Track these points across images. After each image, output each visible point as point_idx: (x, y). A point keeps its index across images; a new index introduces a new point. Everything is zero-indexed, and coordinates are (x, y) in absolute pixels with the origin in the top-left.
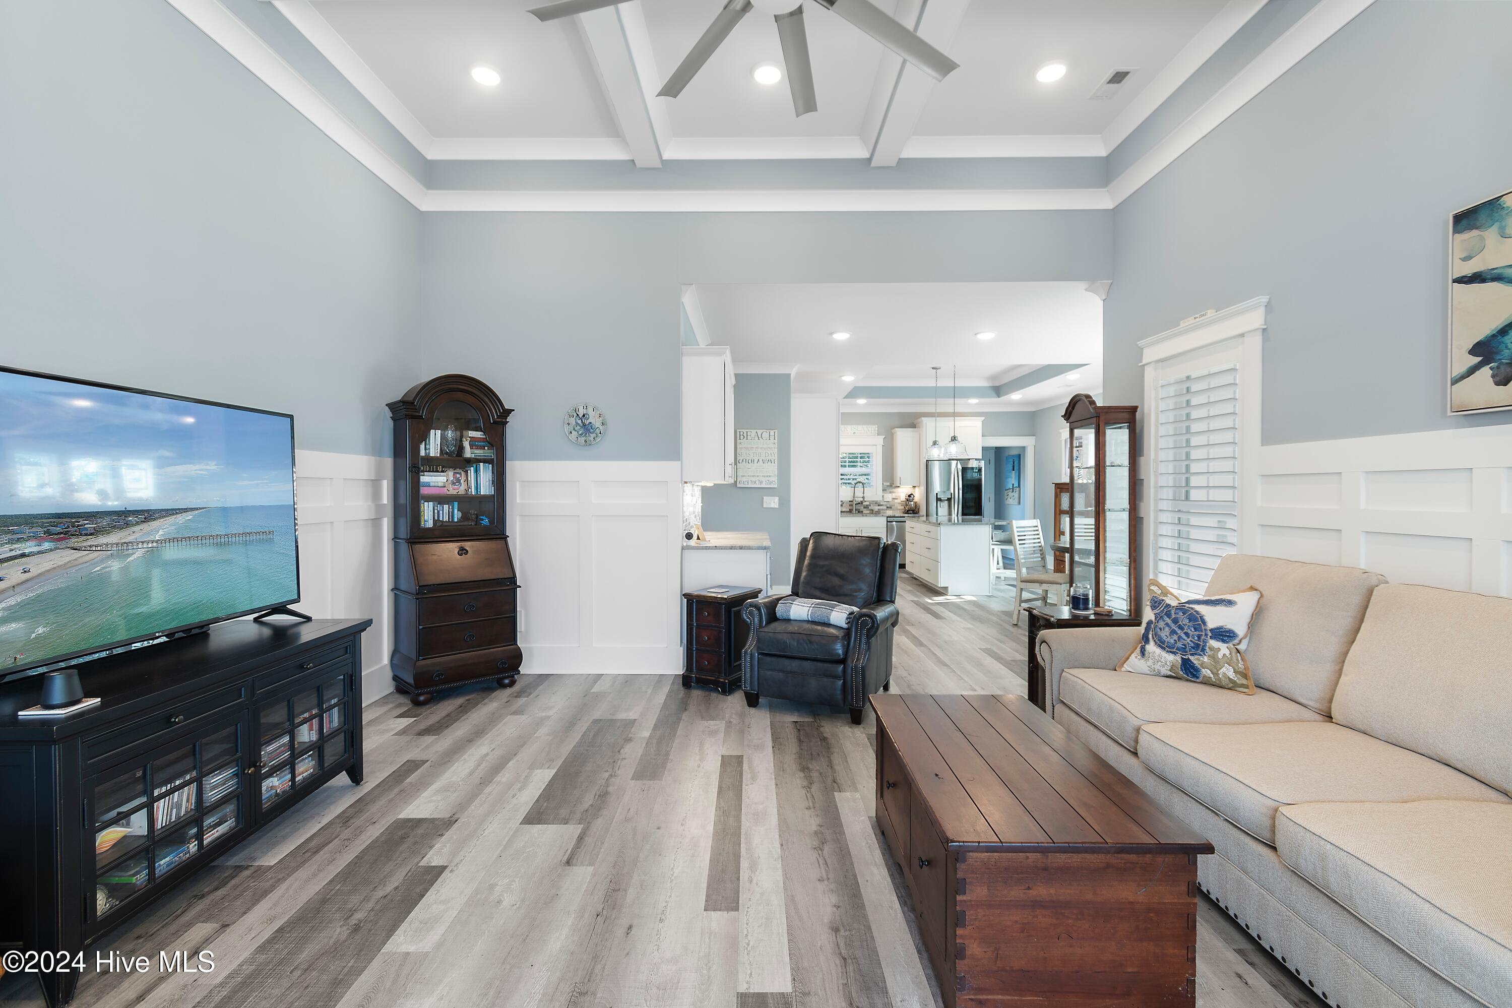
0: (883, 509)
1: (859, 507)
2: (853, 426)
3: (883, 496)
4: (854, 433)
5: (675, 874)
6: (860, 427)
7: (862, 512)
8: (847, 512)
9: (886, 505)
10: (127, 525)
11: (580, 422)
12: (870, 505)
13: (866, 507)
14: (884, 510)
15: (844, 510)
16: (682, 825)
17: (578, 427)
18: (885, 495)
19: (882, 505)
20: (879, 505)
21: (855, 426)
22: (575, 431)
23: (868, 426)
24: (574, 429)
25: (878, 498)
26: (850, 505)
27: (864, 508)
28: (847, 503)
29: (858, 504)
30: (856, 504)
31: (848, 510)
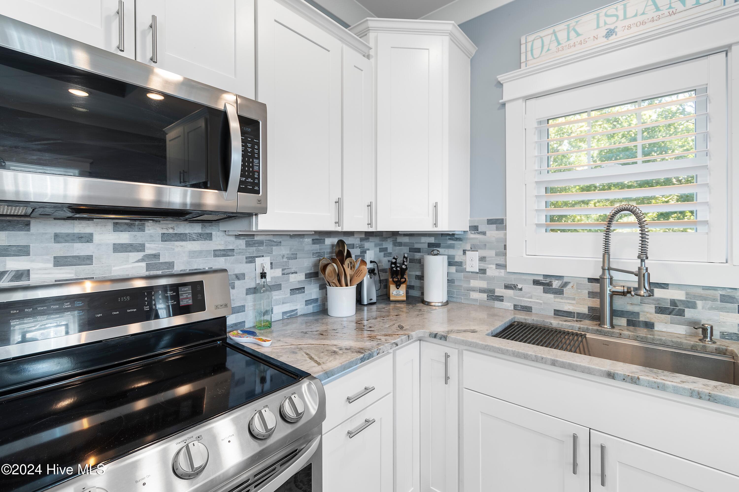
6: (636, 3)
28: (579, 286)
29: (624, 294)
30: (614, 294)
31: (585, 310)
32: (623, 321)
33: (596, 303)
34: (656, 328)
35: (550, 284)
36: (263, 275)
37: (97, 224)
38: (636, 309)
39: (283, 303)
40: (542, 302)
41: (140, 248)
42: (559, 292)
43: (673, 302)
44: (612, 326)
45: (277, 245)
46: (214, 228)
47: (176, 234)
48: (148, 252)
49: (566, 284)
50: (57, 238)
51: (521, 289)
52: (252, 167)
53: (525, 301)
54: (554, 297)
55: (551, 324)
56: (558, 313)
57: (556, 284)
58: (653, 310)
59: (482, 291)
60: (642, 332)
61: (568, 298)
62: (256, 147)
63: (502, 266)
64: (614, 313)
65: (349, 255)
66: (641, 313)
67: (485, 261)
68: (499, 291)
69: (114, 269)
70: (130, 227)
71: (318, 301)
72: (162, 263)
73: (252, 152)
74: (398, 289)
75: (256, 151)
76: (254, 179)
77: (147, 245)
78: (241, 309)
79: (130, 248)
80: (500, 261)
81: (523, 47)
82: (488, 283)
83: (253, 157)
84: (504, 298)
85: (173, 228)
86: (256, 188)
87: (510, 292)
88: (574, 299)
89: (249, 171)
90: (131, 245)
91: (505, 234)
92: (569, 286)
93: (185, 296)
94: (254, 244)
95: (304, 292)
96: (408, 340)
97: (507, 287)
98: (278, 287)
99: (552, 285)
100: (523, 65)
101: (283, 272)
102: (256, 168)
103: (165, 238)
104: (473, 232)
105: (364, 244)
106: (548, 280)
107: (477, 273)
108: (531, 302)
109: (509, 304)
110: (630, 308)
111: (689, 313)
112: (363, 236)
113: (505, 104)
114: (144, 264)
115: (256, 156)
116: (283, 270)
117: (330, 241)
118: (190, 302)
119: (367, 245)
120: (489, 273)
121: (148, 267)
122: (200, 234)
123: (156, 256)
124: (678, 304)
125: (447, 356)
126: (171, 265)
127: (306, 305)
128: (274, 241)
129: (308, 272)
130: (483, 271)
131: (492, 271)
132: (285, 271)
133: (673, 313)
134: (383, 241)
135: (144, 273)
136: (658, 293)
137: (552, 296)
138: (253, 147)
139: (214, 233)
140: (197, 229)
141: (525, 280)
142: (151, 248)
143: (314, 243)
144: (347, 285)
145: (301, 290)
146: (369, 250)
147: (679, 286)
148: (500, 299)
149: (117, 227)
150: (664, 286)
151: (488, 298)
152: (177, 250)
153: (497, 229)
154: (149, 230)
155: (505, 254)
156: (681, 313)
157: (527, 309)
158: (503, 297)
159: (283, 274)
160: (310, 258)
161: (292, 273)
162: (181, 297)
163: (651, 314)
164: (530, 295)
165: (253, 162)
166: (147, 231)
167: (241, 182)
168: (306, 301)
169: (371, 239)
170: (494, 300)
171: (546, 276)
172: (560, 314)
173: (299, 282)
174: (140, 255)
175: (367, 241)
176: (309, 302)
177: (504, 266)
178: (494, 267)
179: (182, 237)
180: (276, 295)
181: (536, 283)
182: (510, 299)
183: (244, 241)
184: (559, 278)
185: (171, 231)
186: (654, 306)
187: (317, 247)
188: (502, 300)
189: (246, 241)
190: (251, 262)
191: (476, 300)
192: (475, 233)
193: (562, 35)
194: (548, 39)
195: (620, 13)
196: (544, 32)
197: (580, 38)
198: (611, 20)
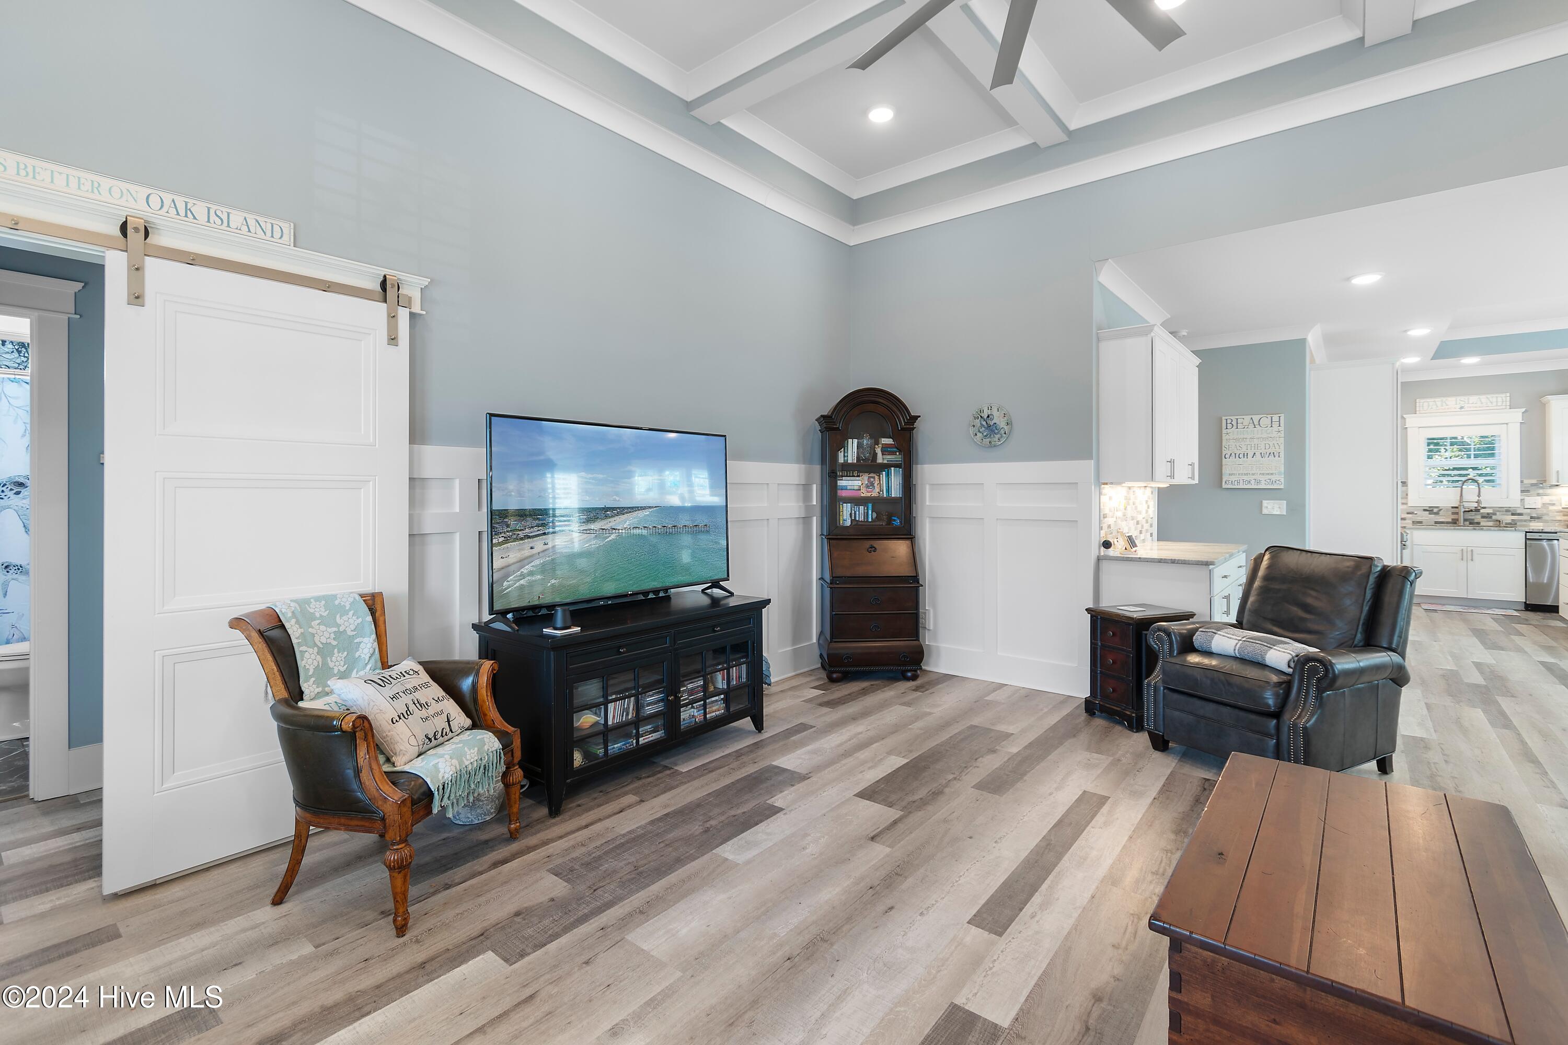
0: (1520, 521)
1: (1469, 516)
2: (1459, 398)
3: (1523, 500)
4: (1462, 408)
5: (960, 882)
6: (1474, 399)
7: (1478, 522)
8: (1448, 523)
9: (1527, 514)
10: (607, 517)
11: (984, 423)
12: (1493, 513)
13: (1486, 516)
14: (1524, 521)
16: (996, 842)
17: (983, 429)
18: (1528, 498)
19: (1519, 514)
20: (1512, 514)
21: (1462, 398)
22: (980, 432)
23: (1489, 396)
24: (979, 431)
25: (1512, 503)
26: (1453, 513)
27: (1483, 516)
28: (1447, 510)
29: (1469, 511)
30: (1465, 511)
31: (1450, 520)
32: (1467, 523)
33: (1455, 517)
38: (1473, 518)
42: (1437, 513)
49: (1439, 510)
57: (1435, 510)
80: (1404, 501)
88: (1445, 516)
91: (1407, 489)
92: (1442, 510)
99: (1433, 511)
100: (1418, 412)
106: (1431, 509)
108: (1421, 519)
113: (1407, 428)
136: (1484, 511)
137: (1433, 515)
141: (1418, 509)
147: (1490, 508)
150: (1485, 508)
155: (1407, 498)
163: (1479, 518)
164: (1421, 516)
171: (1429, 508)
172: (1437, 523)
177: (1406, 504)
181: (1425, 510)
182: (1410, 519)
184: (1436, 508)
193: (1439, 404)
194: (1431, 404)
195: (1466, 401)
196: (1428, 400)
197: (1447, 407)
198: (1462, 402)
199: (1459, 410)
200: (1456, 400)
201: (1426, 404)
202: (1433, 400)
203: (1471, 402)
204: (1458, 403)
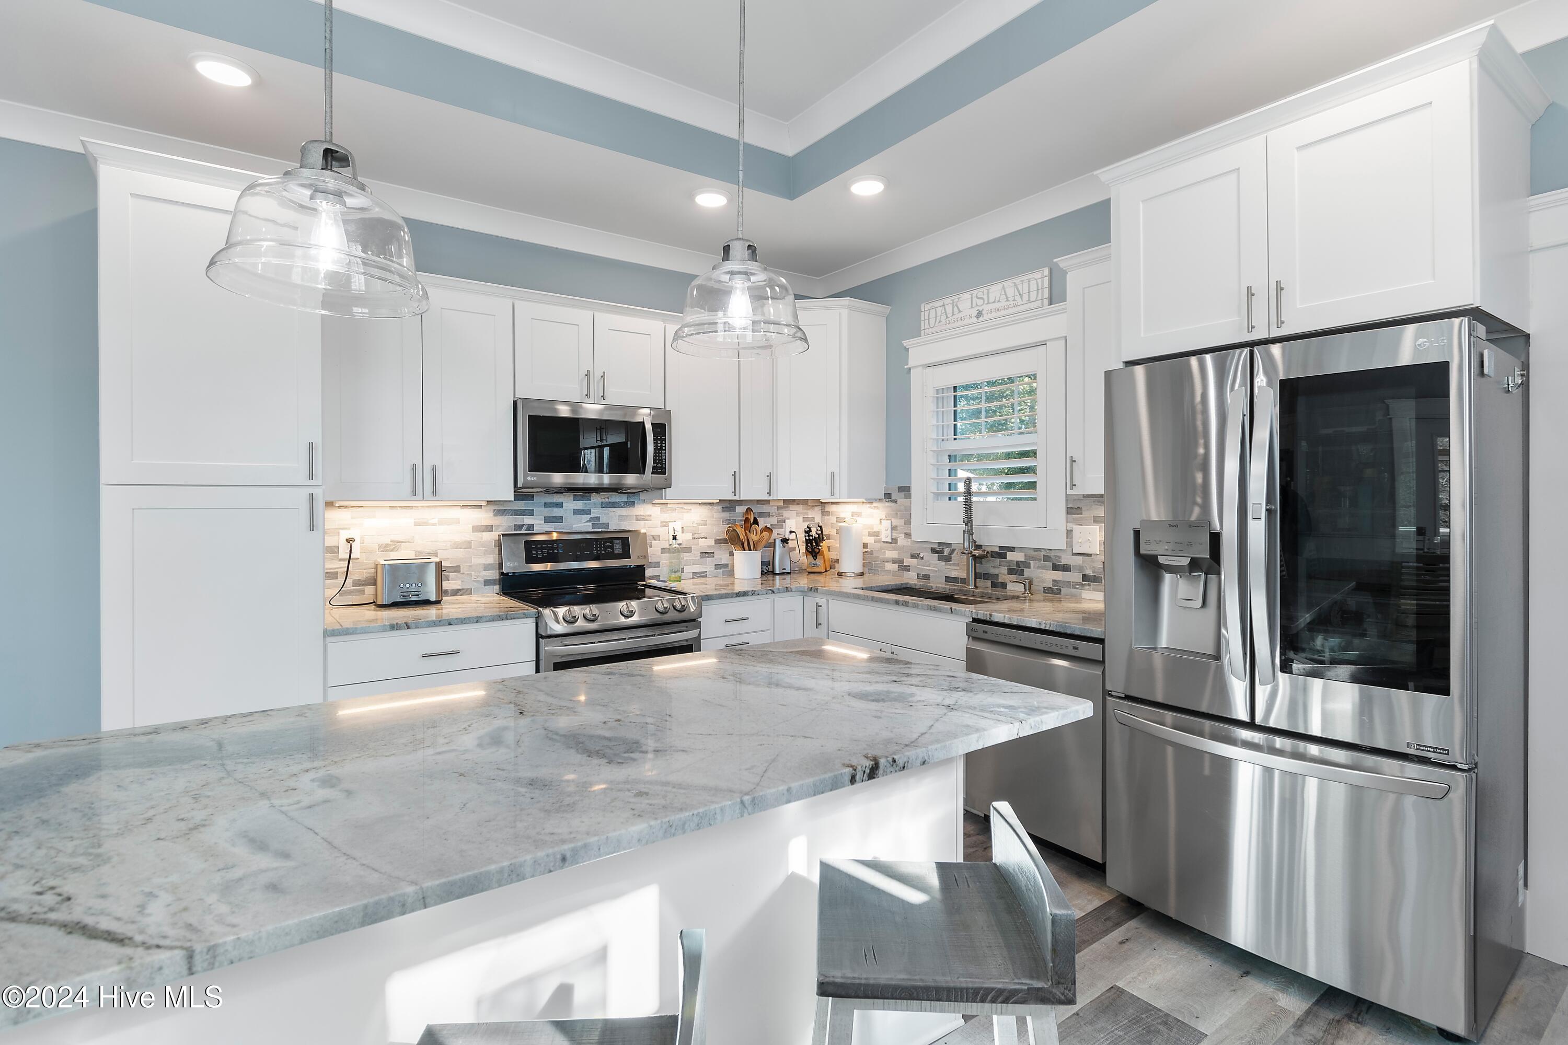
0: (1068, 584)
1: (991, 567)
2: (975, 292)
3: (1069, 533)
4: (979, 314)
6: (995, 290)
7: (1004, 585)
9: (1080, 568)
12: (1027, 565)
13: (1017, 570)
14: (1074, 585)
15: (954, 574)
18: (1077, 529)
19: (1066, 568)
20: (1056, 568)
23: (1017, 281)
25: (1056, 542)
27: (1011, 572)
32: (988, 584)
34: (1008, 588)
35: (942, 552)
36: (675, 538)
37: (565, 496)
38: (996, 571)
39: (693, 564)
40: (936, 569)
41: (588, 512)
42: (948, 559)
43: (1018, 563)
44: (976, 587)
45: (688, 512)
46: (636, 497)
47: (610, 502)
48: (593, 515)
49: (952, 551)
50: (547, 505)
51: (922, 558)
52: (661, 457)
53: (926, 570)
54: (946, 564)
55: (932, 587)
56: (948, 579)
57: (946, 551)
58: (1006, 572)
59: (894, 561)
60: (998, 592)
61: (954, 565)
62: (664, 442)
63: (908, 535)
64: (977, 576)
65: (756, 522)
66: (999, 575)
67: (897, 530)
68: (908, 561)
69: (574, 526)
70: (582, 498)
71: (728, 567)
72: (601, 523)
73: (661, 446)
74: (815, 560)
75: (664, 445)
76: (662, 464)
77: (592, 510)
78: (657, 565)
79: (582, 513)
80: (907, 529)
81: (923, 313)
82: (899, 554)
83: (662, 449)
84: (910, 568)
85: (608, 498)
86: (664, 470)
87: (915, 561)
88: (958, 565)
89: (659, 459)
90: (583, 510)
91: (911, 502)
92: (956, 551)
93: (617, 547)
94: (668, 510)
95: (714, 556)
96: (786, 591)
97: (913, 556)
98: (689, 550)
99: (943, 553)
100: (923, 332)
101: (693, 536)
102: (663, 457)
103: (604, 505)
104: (887, 500)
105: (782, 513)
106: (941, 548)
107: (891, 543)
108: (929, 570)
109: (914, 573)
110: (992, 571)
111: (1027, 572)
112: (781, 504)
113: (910, 369)
114: (590, 524)
115: (664, 448)
116: (693, 535)
117: (741, 509)
118: (621, 551)
119: (785, 514)
120: (900, 542)
121: (593, 526)
122: (626, 502)
123: (598, 518)
124: (1020, 564)
125: (818, 606)
126: (607, 525)
127: (715, 569)
128: (685, 509)
129: (718, 538)
130: (894, 541)
131: (902, 541)
132: (696, 536)
133: (1018, 573)
134: (809, 509)
135: (591, 530)
136: (1010, 556)
137: (943, 563)
138: (661, 443)
139: (636, 501)
140: (624, 498)
141: (925, 548)
142: (595, 512)
143: (723, 511)
144: (750, 550)
145: (710, 554)
146: (788, 519)
147: (1021, 549)
148: (907, 568)
149: (576, 499)
150: (1012, 549)
151: (899, 569)
152: (611, 514)
153: (906, 497)
154: (593, 500)
155: (910, 523)
156: (1022, 573)
157: (927, 577)
158: (909, 566)
159: (693, 538)
160: (720, 525)
161: (702, 538)
162: (615, 547)
163: (1005, 575)
164: (928, 563)
165: (661, 453)
166: (592, 501)
167: (654, 468)
168: (715, 565)
169: (792, 507)
170: (903, 570)
171: (940, 544)
172: (949, 581)
173: (709, 547)
174: (588, 517)
175: (787, 509)
176: (719, 566)
177: (910, 535)
178: (903, 535)
179: (614, 505)
180: (686, 556)
181: (933, 551)
183: (659, 508)
184: (949, 545)
185: (607, 500)
186: (1006, 568)
187: (727, 515)
188: (909, 570)
189: (661, 508)
190: (665, 526)
191: (889, 571)
192: (889, 502)
193: (949, 309)
194: (939, 310)
195: (985, 297)
196: (936, 304)
197: (961, 315)
198: (980, 302)
199: (975, 320)
200: (972, 297)
201: (933, 312)
202: (940, 303)
203: (990, 302)
204: (974, 305)
